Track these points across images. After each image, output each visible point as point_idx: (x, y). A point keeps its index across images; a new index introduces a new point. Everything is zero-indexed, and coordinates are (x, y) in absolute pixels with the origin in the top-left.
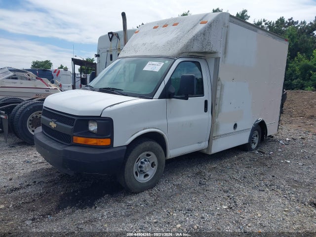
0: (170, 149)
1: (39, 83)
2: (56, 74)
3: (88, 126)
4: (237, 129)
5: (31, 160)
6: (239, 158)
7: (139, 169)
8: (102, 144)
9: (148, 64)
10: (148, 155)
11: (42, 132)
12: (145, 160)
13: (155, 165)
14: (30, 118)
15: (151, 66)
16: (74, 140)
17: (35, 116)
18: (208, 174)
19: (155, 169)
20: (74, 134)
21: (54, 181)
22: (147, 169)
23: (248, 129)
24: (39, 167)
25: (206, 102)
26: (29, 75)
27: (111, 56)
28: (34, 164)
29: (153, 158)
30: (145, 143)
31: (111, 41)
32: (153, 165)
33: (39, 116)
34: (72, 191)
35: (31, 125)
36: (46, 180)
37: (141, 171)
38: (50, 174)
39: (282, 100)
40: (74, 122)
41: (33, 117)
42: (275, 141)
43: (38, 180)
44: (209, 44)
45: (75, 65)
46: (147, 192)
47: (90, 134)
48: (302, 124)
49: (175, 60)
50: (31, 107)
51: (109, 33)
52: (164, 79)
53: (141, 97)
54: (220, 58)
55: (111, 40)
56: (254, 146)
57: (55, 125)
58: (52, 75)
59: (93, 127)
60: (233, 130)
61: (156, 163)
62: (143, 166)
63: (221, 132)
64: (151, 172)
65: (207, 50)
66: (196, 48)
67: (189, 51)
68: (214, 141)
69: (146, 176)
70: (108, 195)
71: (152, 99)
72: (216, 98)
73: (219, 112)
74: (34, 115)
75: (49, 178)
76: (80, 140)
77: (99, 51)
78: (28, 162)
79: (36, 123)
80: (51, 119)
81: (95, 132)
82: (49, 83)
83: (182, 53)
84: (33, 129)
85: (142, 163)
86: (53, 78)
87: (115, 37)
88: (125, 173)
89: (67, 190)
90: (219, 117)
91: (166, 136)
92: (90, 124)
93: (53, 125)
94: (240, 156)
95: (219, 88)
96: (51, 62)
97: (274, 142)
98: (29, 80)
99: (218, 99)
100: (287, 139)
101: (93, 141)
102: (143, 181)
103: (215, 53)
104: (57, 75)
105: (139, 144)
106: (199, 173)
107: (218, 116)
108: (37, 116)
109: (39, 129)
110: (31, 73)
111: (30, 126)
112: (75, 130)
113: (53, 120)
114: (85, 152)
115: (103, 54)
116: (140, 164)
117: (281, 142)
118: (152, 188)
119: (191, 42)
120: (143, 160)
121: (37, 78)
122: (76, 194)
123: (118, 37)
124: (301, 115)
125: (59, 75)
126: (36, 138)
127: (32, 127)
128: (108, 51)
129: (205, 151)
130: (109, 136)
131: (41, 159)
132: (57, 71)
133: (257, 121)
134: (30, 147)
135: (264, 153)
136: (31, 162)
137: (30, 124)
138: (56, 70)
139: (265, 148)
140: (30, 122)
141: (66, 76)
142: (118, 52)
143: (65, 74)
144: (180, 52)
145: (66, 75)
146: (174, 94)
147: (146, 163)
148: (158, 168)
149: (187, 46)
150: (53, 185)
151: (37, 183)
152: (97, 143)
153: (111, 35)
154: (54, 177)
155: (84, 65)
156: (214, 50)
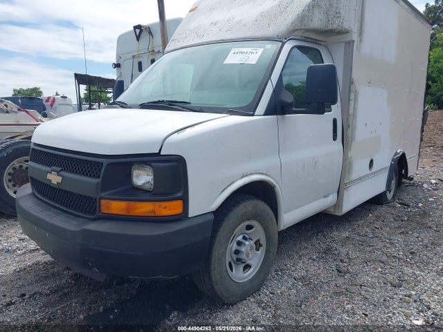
0: (285, 213)
1: (23, 117)
2: (50, 103)
3: (130, 176)
4: (374, 170)
5: (14, 247)
6: (378, 217)
7: (235, 257)
8: (165, 212)
9: (232, 51)
10: (249, 227)
11: (33, 193)
12: (244, 238)
13: (261, 245)
14: (9, 169)
15: (240, 56)
16: (102, 208)
17: (17, 166)
18: (343, 251)
19: (261, 253)
20: (102, 195)
21: (63, 288)
22: (250, 255)
23: (386, 168)
24: (29, 261)
25: (335, 121)
26: (6, 106)
27: (140, 64)
28: (20, 255)
29: (258, 232)
30: (245, 204)
31: (138, 40)
32: (258, 245)
33: (25, 166)
34: (101, 309)
35: (12, 183)
36: (45, 289)
37: (239, 260)
38: (53, 275)
39: (423, 120)
40: (100, 170)
41: (14, 169)
42: (413, 185)
43: (29, 290)
44: (339, 15)
45: (81, 85)
46: (252, 300)
47: (137, 193)
48: (436, 158)
49: (283, 44)
50: (10, 150)
51: (135, 27)
52: (269, 78)
53: (232, 112)
54: (354, 41)
55: (138, 38)
56: (390, 196)
57: (59, 179)
58: (44, 106)
59: (143, 178)
60: (368, 172)
61: (263, 241)
62: (243, 249)
63: (354, 176)
64: (256, 259)
65: (335, 26)
66: (317, 22)
67: (307, 27)
68: (345, 191)
69: (247, 267)
70: (176, 313)
71: (253, 115)
72: (348, 115)
73: (352, 141)
74: (16, 163)
75: (52, 284)
76: (117, 207)
77: (119, 57)
78: (8, 251)
79: (20, 178)
80: (50, 166)
81: (148, 187)
82: (40, 117)
83: (294, 31)
84: (16, 188)
85: (239, 243)
86: (45, 109)
87: (145, 34)
88: (213, 267)
89: (90, 309)
90: (352, 148)
91: (278, 189)
92: (135, 173)
93: (54, 178)
94: (376, 213)
95: (352, 97)
96: (41, 90)
97: (414, 188)
98: (7, 112)
99: (351, 117)
100: (433, 181)
101: (144, 208)
102: (244, 278)
103: (347, 32)
104: (52, 105)
105: (234, 206)
106: (328, 251)
107: (351, 146)
108: (21, 166)
109: (27, 189)
110: (9, 101)
111: (10, 184)
112: (104, 186)
113: (53, 167)
114: (130, 233)
115: (127, 62)
116: (235, 246)
117: (425, 186)
118: (259, 290)
119: (309, 10)
120: (240, 238)
121: (19, 110)
122: (111, 317)
123: (150, 33)
124: (430, 144)
125: (55, 105)
126: (20, 207)
127: (14, 186)
128: (134, 57)
129: (332, 210)
130: (179, 194)
131: (33, 245)
132: (51, 100)
133: (396, 153)
134: (11, 222)
135: (409, 206)
136: (14, 251)
137: (10, 181)
138: (49, 98)
139: (406, 198)
140: (10, 177)
141: (64, 106)
142: (151, 57)
143: (64, 102)
144: (291, 29)
145: (66, 105)
146: (291, 105)
147: (247, 243)
148: (267, 251)
149: (302, 18)
150: (61, 300)
151: (27, 296)
152: (154, 212)
153: (138, 31)
154: (60, 279)
155: (94, 84)
156: (346, 26)
